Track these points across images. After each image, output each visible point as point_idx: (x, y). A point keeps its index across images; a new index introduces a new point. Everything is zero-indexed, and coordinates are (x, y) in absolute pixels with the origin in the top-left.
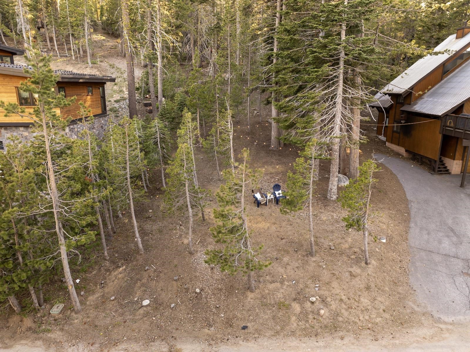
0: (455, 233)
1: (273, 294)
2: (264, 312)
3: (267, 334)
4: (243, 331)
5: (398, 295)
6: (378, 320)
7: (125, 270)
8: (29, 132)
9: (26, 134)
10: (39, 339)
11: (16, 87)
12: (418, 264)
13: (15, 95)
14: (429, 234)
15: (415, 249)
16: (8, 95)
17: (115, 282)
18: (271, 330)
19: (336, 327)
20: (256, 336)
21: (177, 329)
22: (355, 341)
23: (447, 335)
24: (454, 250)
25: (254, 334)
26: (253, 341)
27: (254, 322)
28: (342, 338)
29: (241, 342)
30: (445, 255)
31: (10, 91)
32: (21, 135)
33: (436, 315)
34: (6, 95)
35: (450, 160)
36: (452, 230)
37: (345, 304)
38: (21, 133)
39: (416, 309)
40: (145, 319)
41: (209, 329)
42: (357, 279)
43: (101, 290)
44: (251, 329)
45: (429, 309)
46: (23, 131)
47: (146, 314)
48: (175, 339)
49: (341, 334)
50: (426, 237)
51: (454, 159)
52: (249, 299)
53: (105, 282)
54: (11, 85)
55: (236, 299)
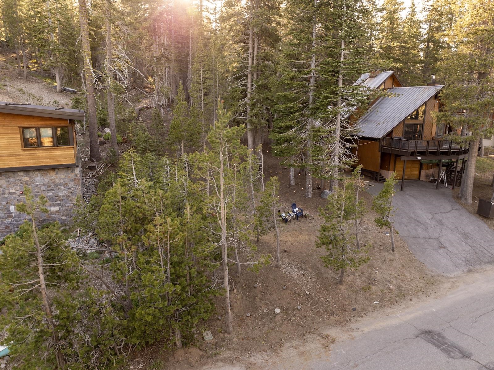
0: (420, 223)
1: (355, 284)
2: (359, 297)
4: (355, 312)
5: (418, 268)
6: (421, 284)
8: (30, 177)
9: (26, 179)
10: (217, 361)
11: (20, 127)
12: (413, 247)
13: (19, 136)
14: (406, 226)
15: (405, 238)
16: (9, 136)
18: (370, 306)
19: (403, 295)
20: (364, 312)
21: (313, 323)
22: (418, 300)
23: (458, 284)
24: (426, 234)
25: (362, 312)
26: (365, 316)
27: (357, 304)
28: (411, 300)
29: (359, 319)
30: (424, 238)
31: (11, 132)
32: (20, 180)
33: (445, 275)
34: (7, 136)
35: (385, 171)
36: (418, 221)
37: (399, 279)
38: (20, 178)
39: (433, 274)
40: (285, 322)
41: (333, 317)
44: (359, 309)
45: (439, 272)
46: (22, 176)
47: (283, 319)
48: (317, 329)
49: (409, 298)
50: (405, 228)
51: (389, 170)
52: (343, 290)
54: (14, 125)
55: (334, 293)
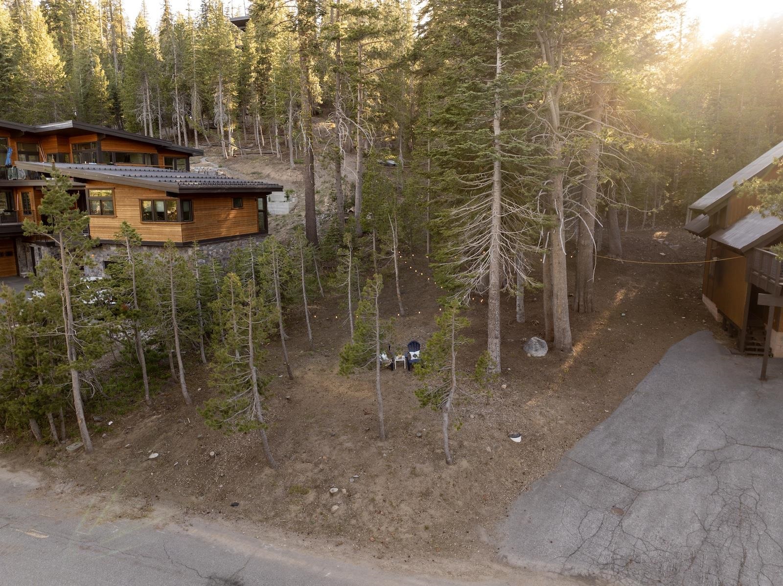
1: (296, 476)
3: (254, 518)
4: (231, 507)
7: (159, 419)
10: (41, 470)
11: (140, 200)
14: (615, 444)
15: (570, 462)
16: (132, 208)
17: (141, 430)
18: (262, 514)
19: (341, 530)
20: (241, 516)
22: (351, 552)
24: (633, 473)
25: (240, 514)
26: (234, 521)
27: (249, 501)
28: (338, 545)
31: (134, 204)
33: (504, 553)
37: (374, 507)
39: (484, 538)
40: (144, 472)
41: (197, 497)
42: (417, 480)
43: (124, 436)
44: (240, 508)
45: (503, 543)
47: (148, 468)
48: (158, 499)
49: (342, 539)
52: (263, 475)
53: (132, 428)
54: (135, 197)
55: (249, 473)
